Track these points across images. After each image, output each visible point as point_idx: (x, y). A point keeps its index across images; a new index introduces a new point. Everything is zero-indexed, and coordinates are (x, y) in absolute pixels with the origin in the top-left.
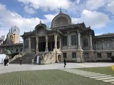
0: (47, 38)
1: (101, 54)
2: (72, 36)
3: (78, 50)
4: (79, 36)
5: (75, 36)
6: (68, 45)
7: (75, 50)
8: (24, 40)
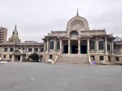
0: (79, 42)
1: (118, 58)
3: (106, 54)
4: (106, 42)
6: (96, 49)
8: (48, 41)
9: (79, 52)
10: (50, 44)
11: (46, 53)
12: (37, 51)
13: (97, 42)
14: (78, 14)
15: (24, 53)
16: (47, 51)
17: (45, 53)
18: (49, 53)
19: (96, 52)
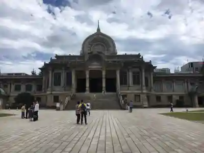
0: (104, 73)
1: (160, 97)
2: (133, 73)
4: (144, 74)
5: (138, 73)
6: (129, 84)
7: (140, 92)
8: (50, 72)
9: (104, 89)
11: (48, 93)
12: (30, 90)
13: (130, 73)
14: (98, 30)
15: (6, 93)
16: (50, 89)
17: (45, 92)
18: (53, 93)
19: (128, 89)
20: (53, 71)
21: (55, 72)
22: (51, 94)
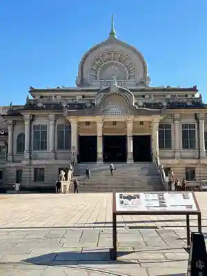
3: (202, 162)
6: (175, 148)
8: (27, 123)
9: (130, 156)
10: (35, 132)
13: (177, 126)
16: (27, 155)
18: (34, 162)
19: (173, 158)
20: (32, 121)
21: (37, 122)
22: (30, 165)
